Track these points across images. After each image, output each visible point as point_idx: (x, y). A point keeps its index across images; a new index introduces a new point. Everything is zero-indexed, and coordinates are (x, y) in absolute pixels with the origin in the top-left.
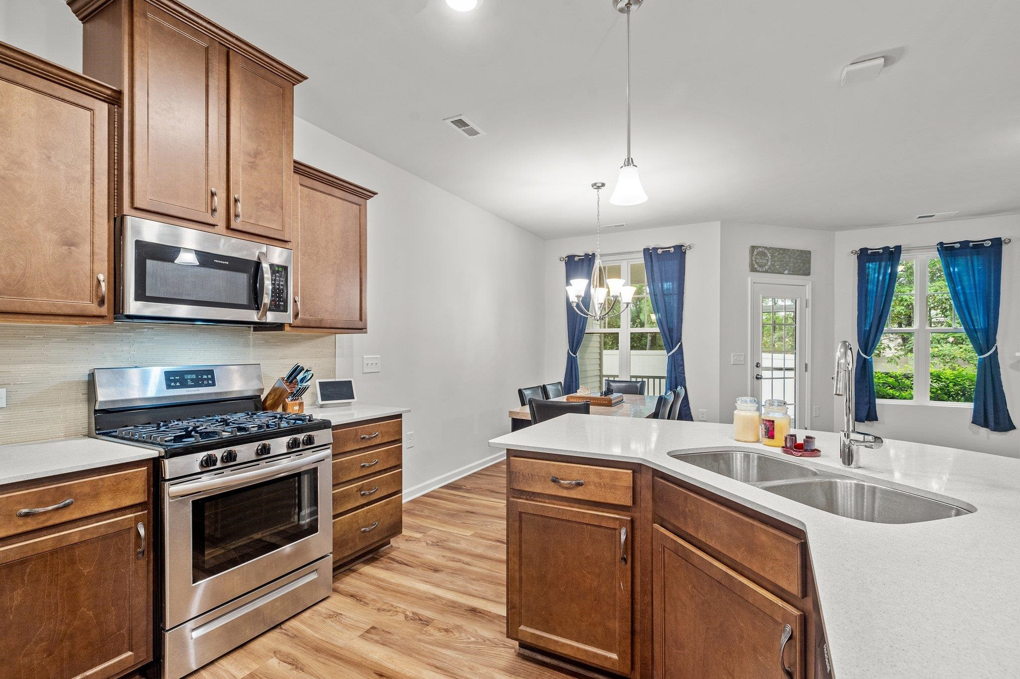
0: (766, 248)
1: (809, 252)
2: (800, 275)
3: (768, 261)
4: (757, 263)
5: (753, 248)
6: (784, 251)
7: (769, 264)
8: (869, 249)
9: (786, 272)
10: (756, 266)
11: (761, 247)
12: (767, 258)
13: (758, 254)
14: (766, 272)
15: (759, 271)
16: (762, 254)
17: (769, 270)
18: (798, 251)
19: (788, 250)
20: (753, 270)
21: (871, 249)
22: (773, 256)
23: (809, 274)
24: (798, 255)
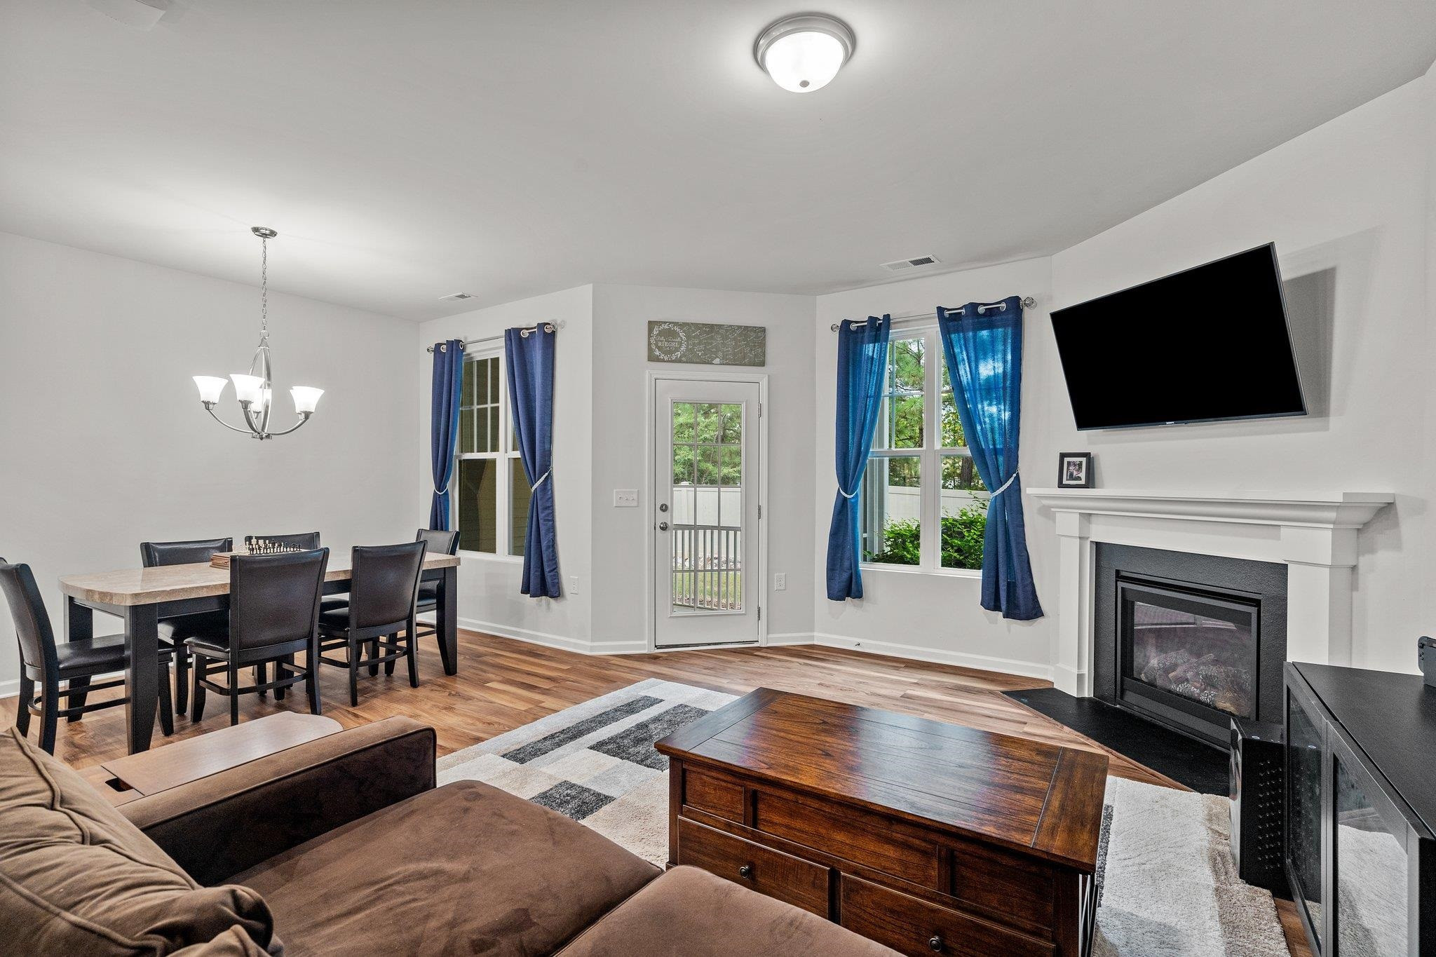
0: (676, 324)
1: (763, 330)
2: (745, 365)
3: (680, 344)
4: (659, 348)
5: (651, 325)
6: (712, 328)
7: (683, 348)
8: (852, 322)
9: (717, 361)
10: (657, 353)
11: (665, 323)
12: (679, 339)
13: (660, 334)
14: (679, 361)
15: (663, 361)
16: (669, 334)
17: (683, 359)
18: (740, 327)
19: (720, 326)
20: (652, 358)
21: (857, 322)
22: (688, 337)
23: (762, 364)
24: (740, 335)
